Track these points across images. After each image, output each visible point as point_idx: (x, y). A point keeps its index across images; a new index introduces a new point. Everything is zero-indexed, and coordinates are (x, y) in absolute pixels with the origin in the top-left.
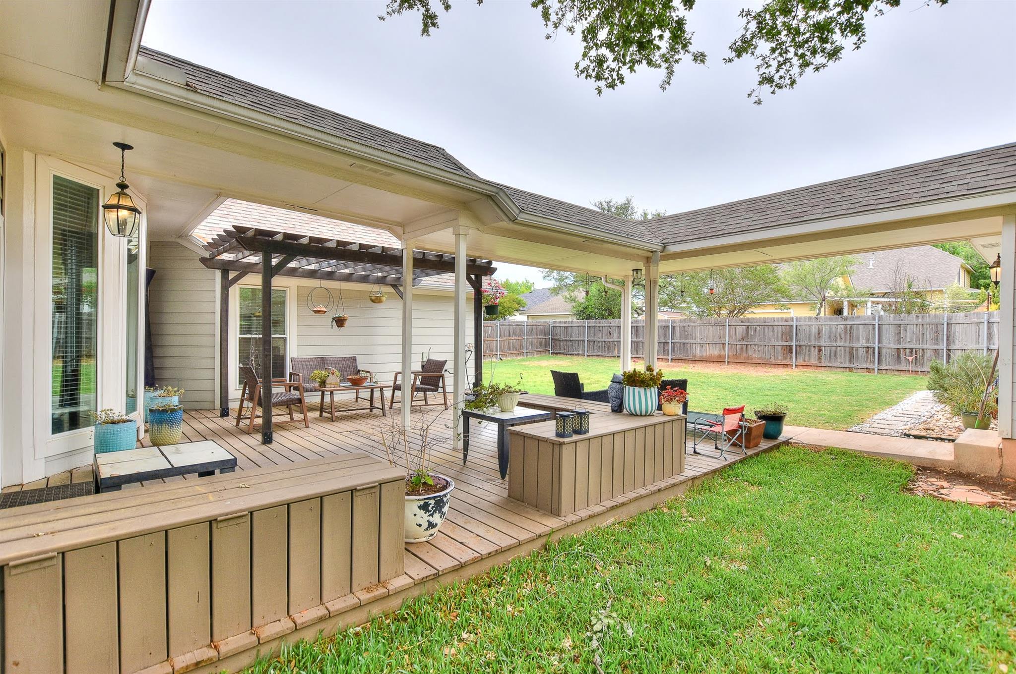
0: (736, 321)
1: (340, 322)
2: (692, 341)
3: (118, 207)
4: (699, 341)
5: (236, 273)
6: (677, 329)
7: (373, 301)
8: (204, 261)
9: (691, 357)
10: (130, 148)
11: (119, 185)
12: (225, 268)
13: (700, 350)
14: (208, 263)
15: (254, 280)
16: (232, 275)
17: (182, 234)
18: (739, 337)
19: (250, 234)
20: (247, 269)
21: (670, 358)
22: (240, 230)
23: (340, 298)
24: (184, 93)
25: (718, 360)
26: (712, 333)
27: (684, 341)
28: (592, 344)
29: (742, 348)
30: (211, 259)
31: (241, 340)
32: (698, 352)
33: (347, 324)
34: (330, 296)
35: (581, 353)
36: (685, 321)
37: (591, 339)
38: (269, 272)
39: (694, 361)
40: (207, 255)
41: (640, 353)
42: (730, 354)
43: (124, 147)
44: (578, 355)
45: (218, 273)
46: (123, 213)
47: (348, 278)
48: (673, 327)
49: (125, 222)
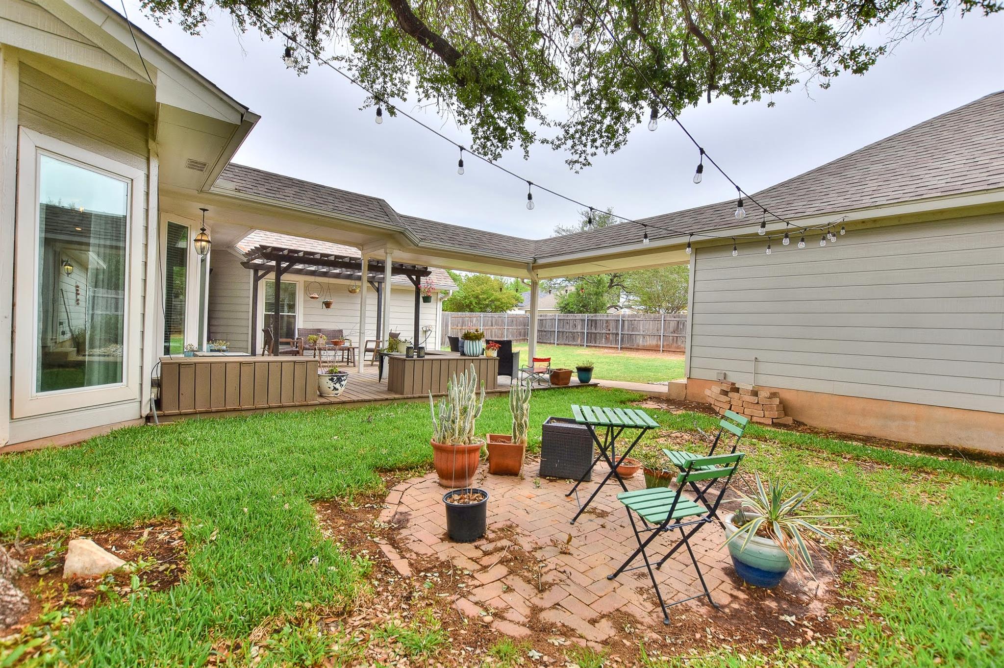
0: (670, 317)
1: (328, 305)
2: (637, 333)
3: (201, 240)
4: (642, 333)
5: (263, 272)
6: (626, 323)
7: (350, 292)
8: (243, 264)
9: (635, 346)
10: (207, 210)
11: (201, 229)
12: (257, 268)
13: (643, 341)
14: (246, 265)
15: (272, 276)
16: (260, 273)
17: (230, 246)
18: (671, 329)
19: (269, 250)
20: (269, 269)
21: (619, 347)
22: (263, 247)
23: (329, 289)
24: (234, 193)
25: (655, 349)
26: (651, 326)
27: (630, 333)
28: (561, 334)
29: (673, 340)
30: (248, 262)
31: (266, 315)
32: (640, 342)
33: (332, 306)
34: (322, 288)
35: (552, 341)
36: (633, 316)
37: (561, 330)
38: (280, 272)
39: (637, 349)
40: (245, 260)
41: (598, 342)
42: (665, 344)
43: (204, 210)
44: (550, 343)
45: (252, 272)
46: (204, 243)
47: (337, 276)
48: (623, 321)
49: (204, 248)
